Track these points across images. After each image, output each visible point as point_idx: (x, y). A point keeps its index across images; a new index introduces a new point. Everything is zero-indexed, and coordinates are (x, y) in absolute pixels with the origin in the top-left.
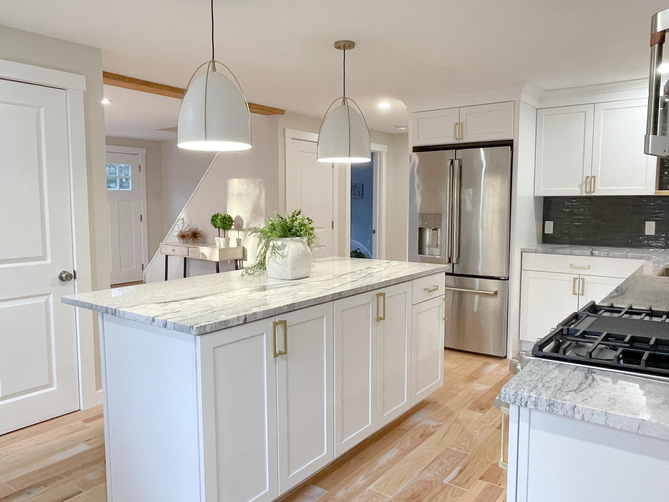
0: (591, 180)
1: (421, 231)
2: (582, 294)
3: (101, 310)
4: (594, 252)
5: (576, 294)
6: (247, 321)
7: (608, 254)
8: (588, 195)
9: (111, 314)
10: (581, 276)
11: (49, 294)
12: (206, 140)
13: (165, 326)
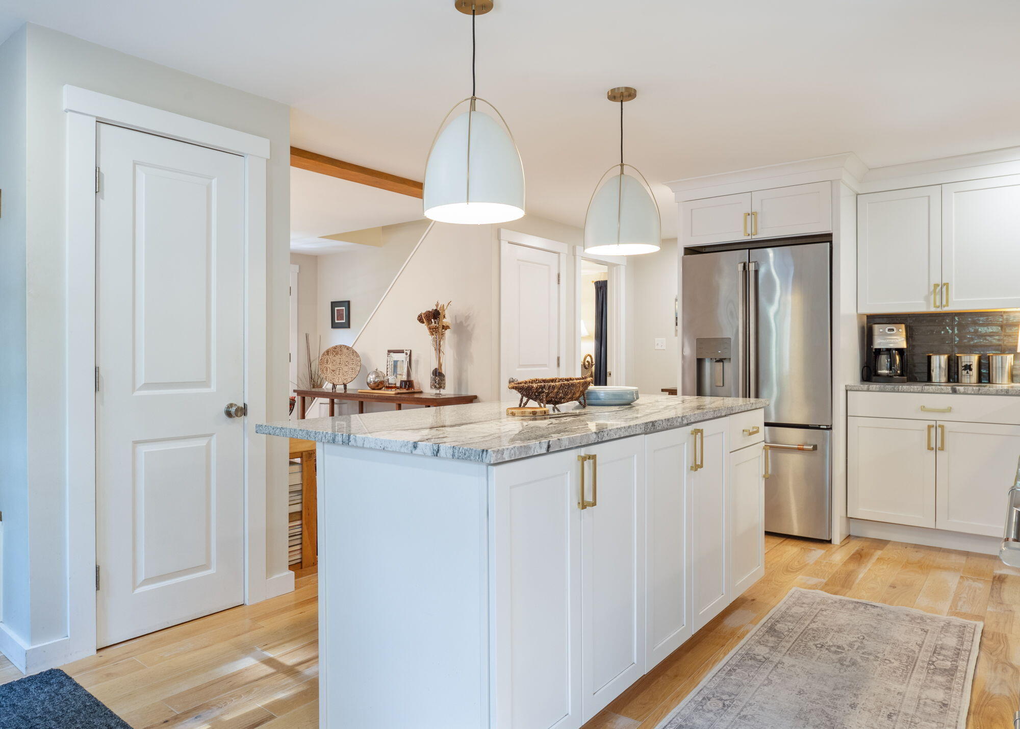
0: (942, 288)
1: (700, 362)
2: (942, 449)
3: (324, 438)
4: (958, 388)
5: (933, 449)
6: (551, 450)
7: (979, 389)
8: (939, 310)
9: (341, 443)
10: (938, 423)
11: (211, 435)
12: (468, 201)
13: (435, 453)
